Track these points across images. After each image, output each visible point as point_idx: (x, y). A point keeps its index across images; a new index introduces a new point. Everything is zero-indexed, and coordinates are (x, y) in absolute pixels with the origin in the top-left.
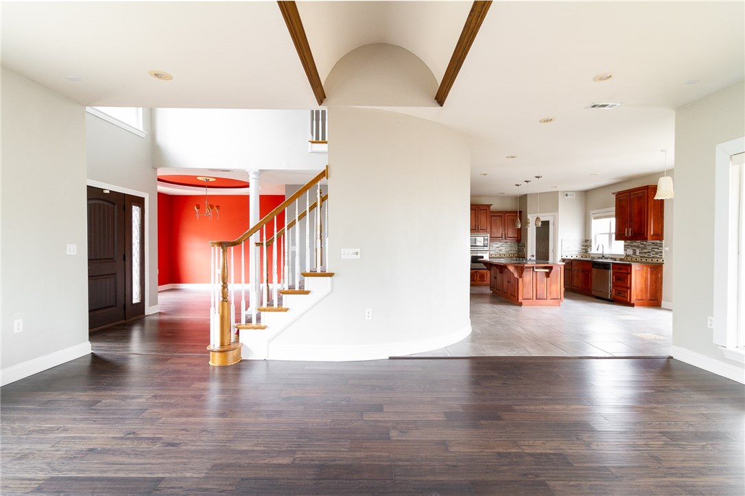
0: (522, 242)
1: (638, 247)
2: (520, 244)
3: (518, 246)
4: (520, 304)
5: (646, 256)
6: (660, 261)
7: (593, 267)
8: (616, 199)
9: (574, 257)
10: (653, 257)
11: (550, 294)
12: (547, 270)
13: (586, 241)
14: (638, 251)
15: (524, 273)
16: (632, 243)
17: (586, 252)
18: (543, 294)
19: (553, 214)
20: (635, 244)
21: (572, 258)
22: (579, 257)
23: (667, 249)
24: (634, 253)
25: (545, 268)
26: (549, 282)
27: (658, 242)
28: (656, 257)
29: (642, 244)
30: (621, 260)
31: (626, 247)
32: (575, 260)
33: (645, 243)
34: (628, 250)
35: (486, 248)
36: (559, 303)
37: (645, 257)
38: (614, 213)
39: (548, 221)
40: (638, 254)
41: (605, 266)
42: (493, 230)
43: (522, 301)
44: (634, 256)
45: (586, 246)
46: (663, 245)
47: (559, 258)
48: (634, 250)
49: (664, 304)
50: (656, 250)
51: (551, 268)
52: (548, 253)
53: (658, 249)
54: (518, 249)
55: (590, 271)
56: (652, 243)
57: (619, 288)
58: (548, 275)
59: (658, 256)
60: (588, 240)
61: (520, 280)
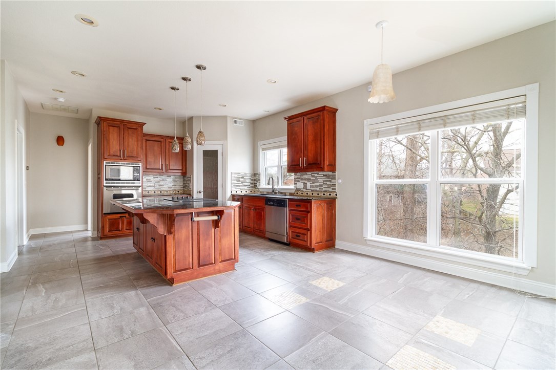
0: (188, 175)
1: (309, 180)
2: (186, 178)
3: (184, 181)
4: (171, 282)
5: (318, 189)
6: (333, 195)
7: (266, 204)
8: (288, 124)
9: (244, 193)
10: (325, 191)
11: (221, 254)
12: (215, 218)
13: (255, 175)
14: (309, 185)
15: (177, 224)
16: (303, 175)
17: (255, 186)
18: (210, 255)
19: (222, 142)
20: (306, 177)
21: (242, 194)
22: (248, 193)
23: (340, 181)
24: (305, 186)
25: (213, 213)
26: (218, 234)
27: (330, 173)
28: (329, 191)
29: (314, 176)
30: (291, 194)
31: (296, 181)
32: (245, 196)
33: (316, 175)
34: (298, 183)
35: (137, 183)
36: (233, 265)
37: (316, 191)
38: (286, 143)
39: (216, 151)
40: (308, 187)
41: (280, 203)
42: (149, 159)
43: (174, 275)
44: (304, 190)
45: (255, 180)
46: (336, 177)
47: (229, 195)
48: (304, 183)
49: (339, 244)
50: (328, 183)
51: (220, 213)
52: (217, 188)
53: (330, 181)
54: (184, 184)
55: (263, 210)
56: (324, 175)
57: (297, 230)
58: (216, 224)
59: (331, 190)
60: (257, 174)
61: (170, 239)
